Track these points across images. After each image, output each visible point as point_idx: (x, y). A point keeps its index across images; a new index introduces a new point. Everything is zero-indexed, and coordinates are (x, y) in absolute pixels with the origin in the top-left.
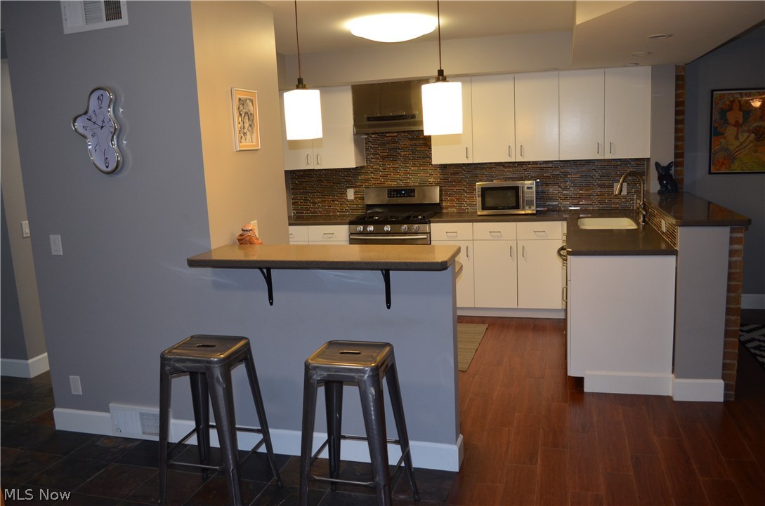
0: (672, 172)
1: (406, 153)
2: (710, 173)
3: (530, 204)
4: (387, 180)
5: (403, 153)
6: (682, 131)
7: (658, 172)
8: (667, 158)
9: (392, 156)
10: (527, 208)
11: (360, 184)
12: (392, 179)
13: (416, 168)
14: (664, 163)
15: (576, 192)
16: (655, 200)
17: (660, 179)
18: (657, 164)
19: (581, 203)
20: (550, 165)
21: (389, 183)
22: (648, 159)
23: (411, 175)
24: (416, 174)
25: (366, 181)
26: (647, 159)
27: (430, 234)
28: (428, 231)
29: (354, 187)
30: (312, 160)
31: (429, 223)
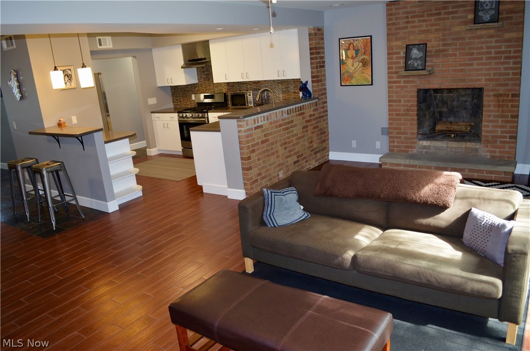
2: (341, 85)
3: (250, 103)
10: (249, 105)
26: (300, 79)
27: (208, 118)
28: (206, 116)
29: (195, 94)
30: (169, 81)
31: (207, 112)
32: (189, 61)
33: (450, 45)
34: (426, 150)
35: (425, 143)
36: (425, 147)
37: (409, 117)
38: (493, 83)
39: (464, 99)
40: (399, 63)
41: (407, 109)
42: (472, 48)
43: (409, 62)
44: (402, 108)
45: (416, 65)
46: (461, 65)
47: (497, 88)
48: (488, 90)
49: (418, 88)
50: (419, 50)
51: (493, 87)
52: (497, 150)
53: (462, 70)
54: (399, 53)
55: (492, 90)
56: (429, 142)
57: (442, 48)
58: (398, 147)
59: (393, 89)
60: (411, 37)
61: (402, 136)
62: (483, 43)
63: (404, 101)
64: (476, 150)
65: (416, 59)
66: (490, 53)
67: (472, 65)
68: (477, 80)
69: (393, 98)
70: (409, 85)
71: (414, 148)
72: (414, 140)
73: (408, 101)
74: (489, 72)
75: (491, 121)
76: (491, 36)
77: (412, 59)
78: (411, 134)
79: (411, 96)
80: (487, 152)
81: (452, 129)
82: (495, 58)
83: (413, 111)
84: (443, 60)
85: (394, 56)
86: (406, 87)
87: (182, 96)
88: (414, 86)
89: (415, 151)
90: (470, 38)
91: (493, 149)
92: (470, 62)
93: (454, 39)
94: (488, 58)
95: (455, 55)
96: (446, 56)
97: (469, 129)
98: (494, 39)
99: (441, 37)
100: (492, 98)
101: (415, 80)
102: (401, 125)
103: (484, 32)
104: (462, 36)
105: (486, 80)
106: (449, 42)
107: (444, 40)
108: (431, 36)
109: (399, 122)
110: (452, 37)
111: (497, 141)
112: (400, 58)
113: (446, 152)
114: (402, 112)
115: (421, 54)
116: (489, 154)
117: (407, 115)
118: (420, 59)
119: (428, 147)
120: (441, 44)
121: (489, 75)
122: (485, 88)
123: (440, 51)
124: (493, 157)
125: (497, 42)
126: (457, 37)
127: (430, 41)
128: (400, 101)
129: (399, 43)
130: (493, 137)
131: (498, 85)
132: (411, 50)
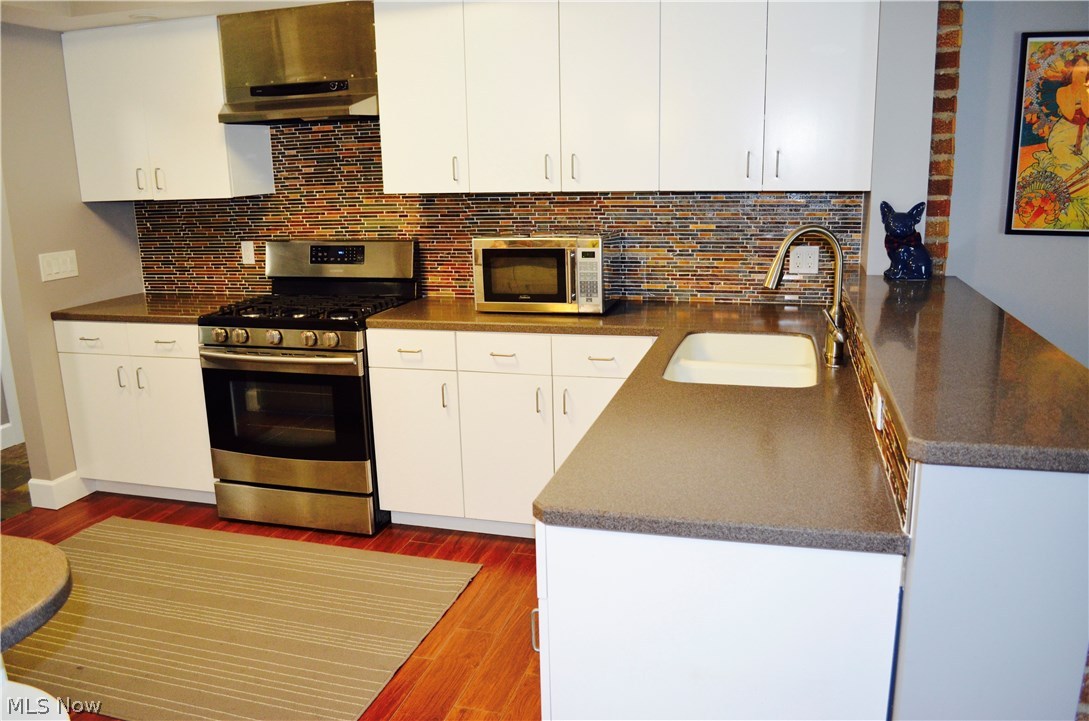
0: (920, 228)
1: (351, 168)
2: (1009, 231)
3: (589, 289)
4: (317, 224)
5: (345, 169)
6: (948, 127)
7: (887, 228)
8: (908, 192)
9: (324, 175)
10: (582, 299)
11: (265, 232)
12: (326, 224)
13: (373, 202)
14: (902, 206)
15: (706, 263)
16: (876, 293)
17: (892, 243)
18: (886, 208)
19: (715, 288)
20: (651, 202)
21: (320, 231)
22: (868, 194)
23: (365, 215)
24: (373, 214)
25: (278, 225)
26: (865, 192)
27: (365, 351)
28: (359, 346)
29: (255, 239)
30: (147, 181)
31: (363, 327)
32: (254, 91)
87: (193, 249)
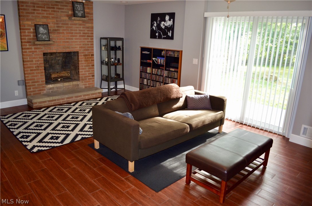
33: (61, 27)
34: (52, 90)
35: (50, 86)
36: (50, 89)
37: (39, 71)
38: (83, 49)
39: (59, 58)
40: (30, 36)
41: (37, 66)
42: (72, 30)
43: (39, 36)
44: (34, 66)
45: (44, 37)
46: (67, 39)
47: (85, 52)
48: (81, 53)
49: (44, 52)
50: (43, 28)
51: (83, 51)
52: (87, 83)
53: (68, 42)
54: (30, 29)
55: (83, 53)
56: (53, 85)
57: (56, 28)
58: (33, 91)
59: (27, 53)
60: (38, 20)
61: (36, 84)
62: (77, 28)
63: (36, 61)
64: (78, 85)
65: (43, 34)
66: (80, 33)
67: (72, 39)
68: (75, 47)
69: (27, 59)
70: (37, 50)
71: (44, 90)
72: (44, 85)
73: (38, 61)
74: (81, 43)
75: (83, 69)
76: (80, 25)
77: (41, 34)
78: (42, 81)
79: (40, 58)
80: (83, 85)
81: (61, 76)
82: (83, 36)
83: (42, 67)
84: (57, 36)
85: (27, 31)
86: (36, 52)
88: (41, 51)
89: (45, 92)
90: (71, 24)
91: (85, 83)
92: (71, 38)
93: (63, 24)
94: (80, 36)
95: (64, 33)
96: (59, 33)
97: (70, 74)
98: (82, 26)
99: (56, 22)
100: (83, 57)
101: (42, 47)
102: (35, 77)
103: (77, 22)
104: (67, 23)
105: (80, 47)
106: (60, 25)
107: (57, 24)
108: (50, 21)
109: (33, 75)
110: (61, 23)
111: (87, 79)
112: (30, 32)
113: (63, 89)
114: (35, 68)
115: (45, 31)
116: (84, 86)
117: (38, 70)
118: (45, 34)
119: (53, 88)
120: (56, 26)
121: (81, 45)
122: (79, 52)
123: (56, 30)
124: (86, 87)
125: (83, 28)
126: (64, 23)
127: (49, 23)
128: (32, 61)
129: (29, 23)
130: (85, 77)
131: (85, 50)
132: (39, 28)
